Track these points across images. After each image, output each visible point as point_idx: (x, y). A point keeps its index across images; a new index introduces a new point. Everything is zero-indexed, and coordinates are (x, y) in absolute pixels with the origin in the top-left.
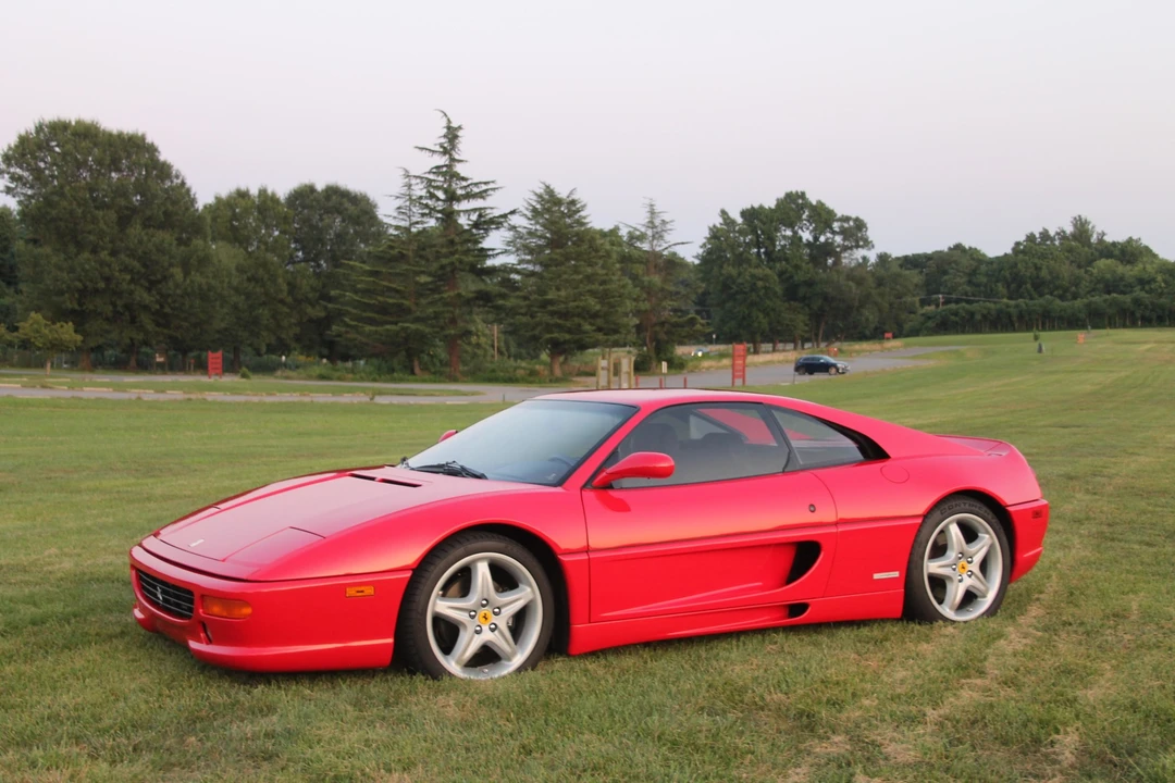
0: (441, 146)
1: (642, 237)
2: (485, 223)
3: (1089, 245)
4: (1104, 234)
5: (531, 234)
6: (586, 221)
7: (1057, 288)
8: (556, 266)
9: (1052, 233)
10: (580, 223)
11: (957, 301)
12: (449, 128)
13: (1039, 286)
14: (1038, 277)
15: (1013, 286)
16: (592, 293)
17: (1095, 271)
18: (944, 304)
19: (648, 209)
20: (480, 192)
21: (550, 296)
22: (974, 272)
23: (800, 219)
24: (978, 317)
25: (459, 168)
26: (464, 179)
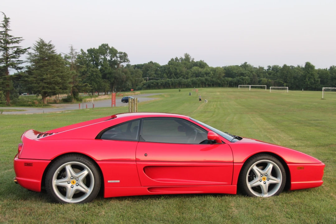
0: (3, 25)
1: (69, 58)
2: (19, 52)
3: (189, 62)
4: (194, 59)
5: (36, 56)
6: (55, 52)
7: (182, 75)
8: (46, 67)
9: (179, 58)
10: (53, 52)
11: (152, 79)
12: (5, 18)
13: (176, 74)
14: (176, 72)
15: (169, 75)
16: (58, 76)
17: (193, 70)
18: (149, 80)
19: (70, 48)
20: (16, 41)
21: (45, 77)
22: (157, 70)
23: (106, 52)
24: (159, 84)
25: (9, 33)
26: (11, 36)
